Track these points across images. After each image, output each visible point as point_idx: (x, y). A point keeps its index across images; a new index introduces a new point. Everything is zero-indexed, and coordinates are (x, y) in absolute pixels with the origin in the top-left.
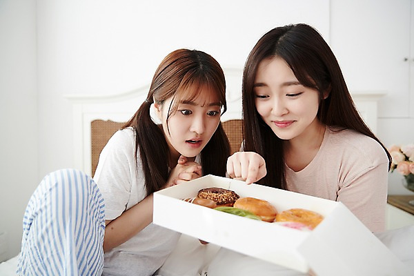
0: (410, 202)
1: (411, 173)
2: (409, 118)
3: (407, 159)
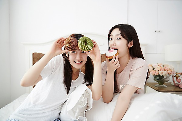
0: (155, 85)
1: (155, 75)
2: (157, 53)
3: (154, 69)
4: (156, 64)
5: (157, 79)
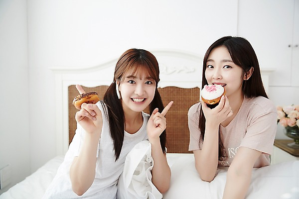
0: (289, 145)
1: (288, 126)
3: (286, 116)
4: (290, 107)
5: (292, 133)
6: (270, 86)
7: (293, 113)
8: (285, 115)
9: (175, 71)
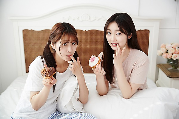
2: (175, 28)
4: (170, 45)
5: (170, 62)
6: (160, 28)
7: (171, 50)
8: (166, 50)
9: (96, 19)
